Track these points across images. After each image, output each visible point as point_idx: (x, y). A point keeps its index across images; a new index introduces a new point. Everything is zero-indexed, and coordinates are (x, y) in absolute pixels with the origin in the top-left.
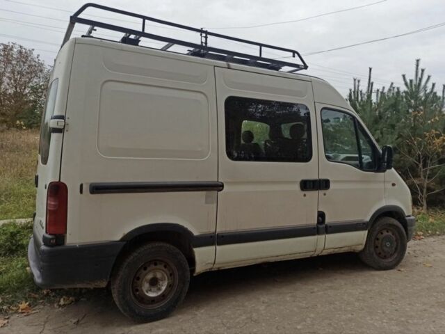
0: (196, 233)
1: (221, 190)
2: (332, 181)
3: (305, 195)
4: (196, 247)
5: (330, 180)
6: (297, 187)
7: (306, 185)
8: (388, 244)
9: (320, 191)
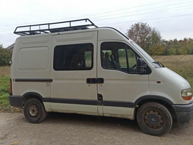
0: (43, 97)
1: (52, 82)
2: (105, 79)
3: (89, 86)
4: (44, 102)
5: (104, 78)
6: (85, 82)
7: (89, 81)
8: (153, 119)
9: (98, 84)
